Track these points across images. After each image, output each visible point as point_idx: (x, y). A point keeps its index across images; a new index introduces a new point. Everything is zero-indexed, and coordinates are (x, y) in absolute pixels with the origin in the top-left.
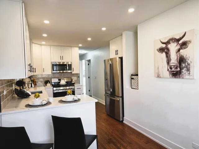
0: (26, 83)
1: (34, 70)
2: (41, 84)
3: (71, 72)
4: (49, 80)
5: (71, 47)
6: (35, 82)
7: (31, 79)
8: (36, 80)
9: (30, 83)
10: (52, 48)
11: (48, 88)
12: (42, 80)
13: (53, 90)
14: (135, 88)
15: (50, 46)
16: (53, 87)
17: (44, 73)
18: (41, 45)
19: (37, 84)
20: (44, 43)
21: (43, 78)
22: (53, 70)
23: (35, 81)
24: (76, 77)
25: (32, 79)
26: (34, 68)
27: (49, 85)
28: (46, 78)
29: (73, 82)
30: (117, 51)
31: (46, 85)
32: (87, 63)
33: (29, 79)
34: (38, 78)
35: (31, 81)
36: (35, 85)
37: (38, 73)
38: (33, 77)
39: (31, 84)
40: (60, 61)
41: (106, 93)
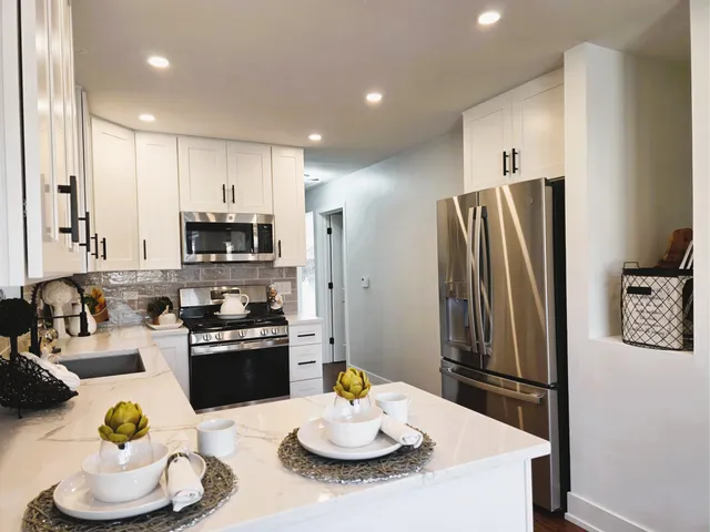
0: (59, 312)
1: (100, 246)
2: (132, 315)
3: (272, 262)
4: (168, 295)
5: (271, 145)
6: (104, 305)
7: (81, 291)
8: (107, 294)
9: (79, 310)
10: (184, 144)
11: (164, 336)
12: (135, 296)
13: (190, 345)
14: (663, 344)
15: (177, 136)
16: (187, 331)
17: (144, 265)
18: (133, 130)
19: (111, 313)
20: (147, 118)
21: (140, 288)
22: (190, 252)
23: (102, 299)
24: (290, 283)
25: (88, 291)
26: (100, 239)
27: (168, 318)
28: (156, 285)
29: (276, 307)
30: (514, 153)
31: (156, 322)
32: (323, 224)
33: (73, 294)
34: (116, 287)
35: (84, 301)
36: (103, 319)
37: (118, 263)
38: (91, 283)
39: (83, 316)
40: (222, 208)
41: (445, 358)
